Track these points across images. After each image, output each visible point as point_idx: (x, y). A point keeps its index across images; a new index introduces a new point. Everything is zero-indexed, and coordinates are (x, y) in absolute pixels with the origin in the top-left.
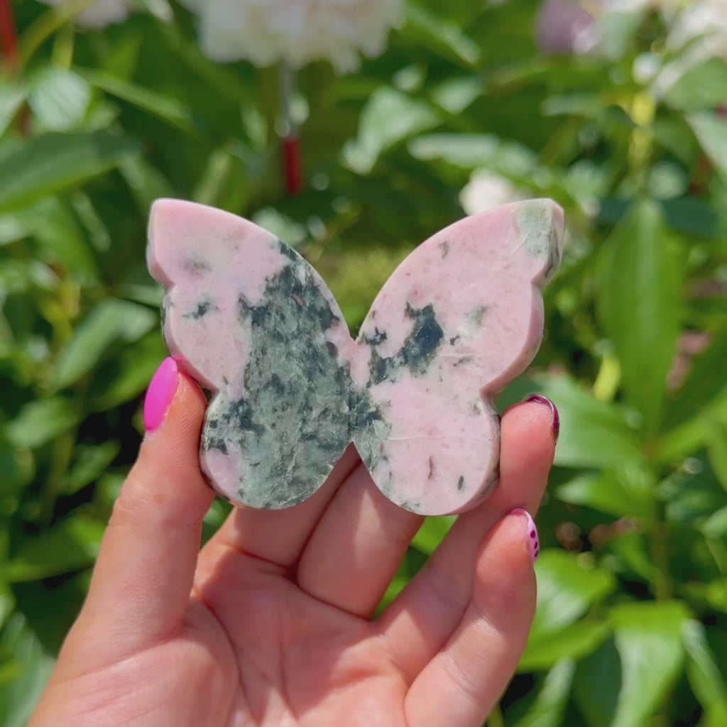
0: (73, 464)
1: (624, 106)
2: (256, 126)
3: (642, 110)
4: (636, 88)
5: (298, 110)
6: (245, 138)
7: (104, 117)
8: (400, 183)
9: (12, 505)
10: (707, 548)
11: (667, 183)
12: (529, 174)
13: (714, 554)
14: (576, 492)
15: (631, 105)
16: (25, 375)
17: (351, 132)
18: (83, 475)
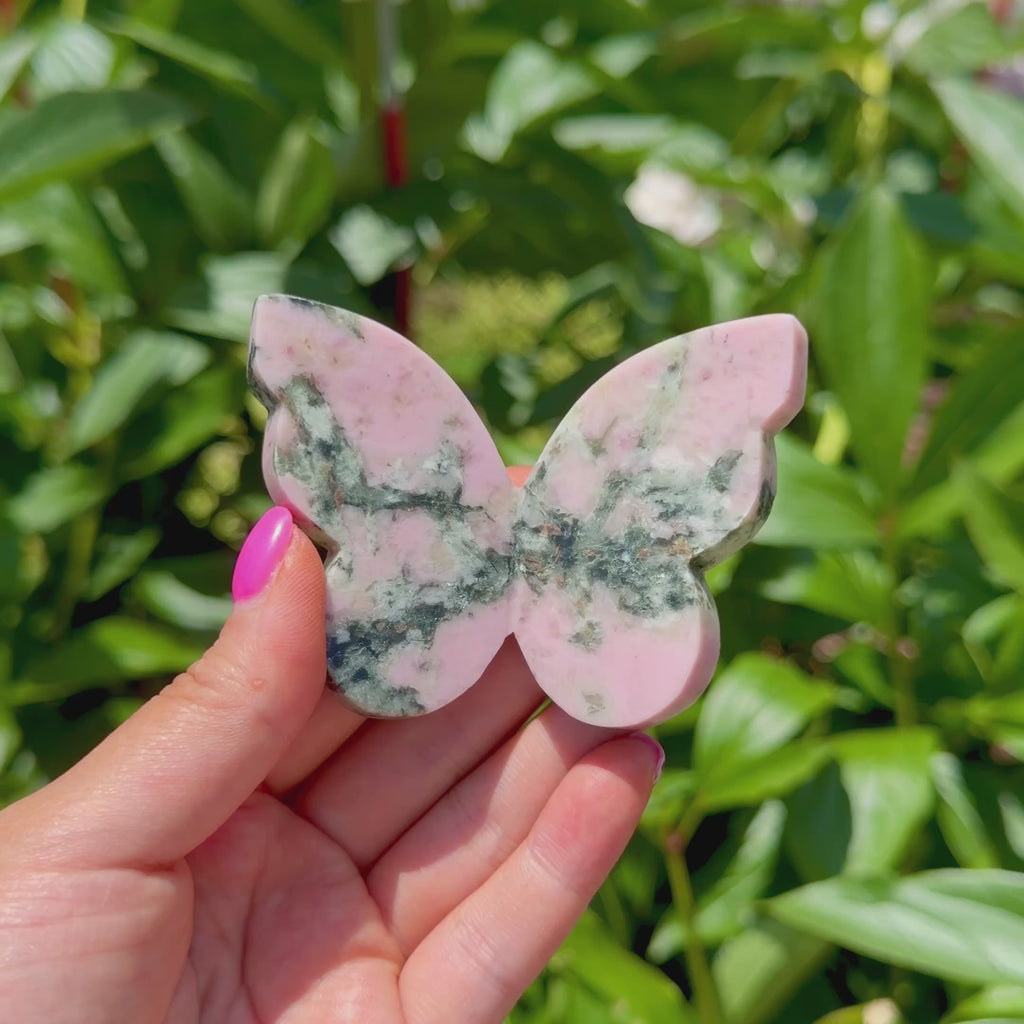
0: (97, 559)
1: (850, 71)
2: (344, 97)
3: (873, 76)
4: (866, 46)
5: (402, 76)
6: (329, 115)
7: (135, 76)
8: (542, 174)
9: (14, 616)
10: (966, 654)
11: (910, 175)
12: (721, 167)
13: (975, 660)
14: (790, 587)
15: (859, 70)
16: (30, 435)
17: (476, 104)
18: (111, 573)
